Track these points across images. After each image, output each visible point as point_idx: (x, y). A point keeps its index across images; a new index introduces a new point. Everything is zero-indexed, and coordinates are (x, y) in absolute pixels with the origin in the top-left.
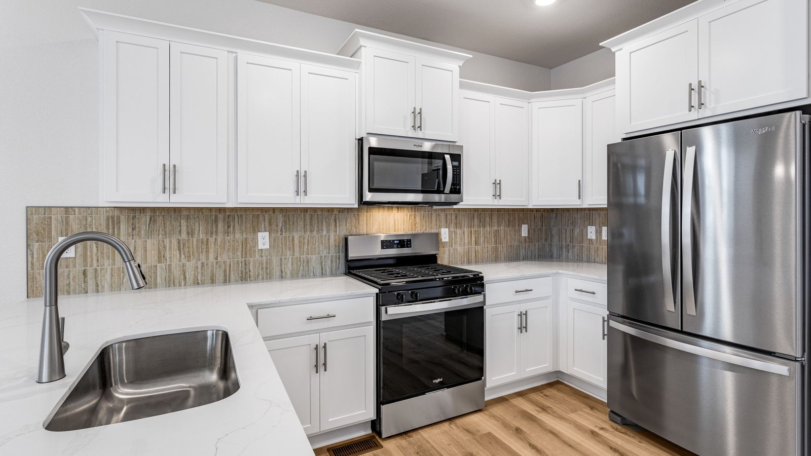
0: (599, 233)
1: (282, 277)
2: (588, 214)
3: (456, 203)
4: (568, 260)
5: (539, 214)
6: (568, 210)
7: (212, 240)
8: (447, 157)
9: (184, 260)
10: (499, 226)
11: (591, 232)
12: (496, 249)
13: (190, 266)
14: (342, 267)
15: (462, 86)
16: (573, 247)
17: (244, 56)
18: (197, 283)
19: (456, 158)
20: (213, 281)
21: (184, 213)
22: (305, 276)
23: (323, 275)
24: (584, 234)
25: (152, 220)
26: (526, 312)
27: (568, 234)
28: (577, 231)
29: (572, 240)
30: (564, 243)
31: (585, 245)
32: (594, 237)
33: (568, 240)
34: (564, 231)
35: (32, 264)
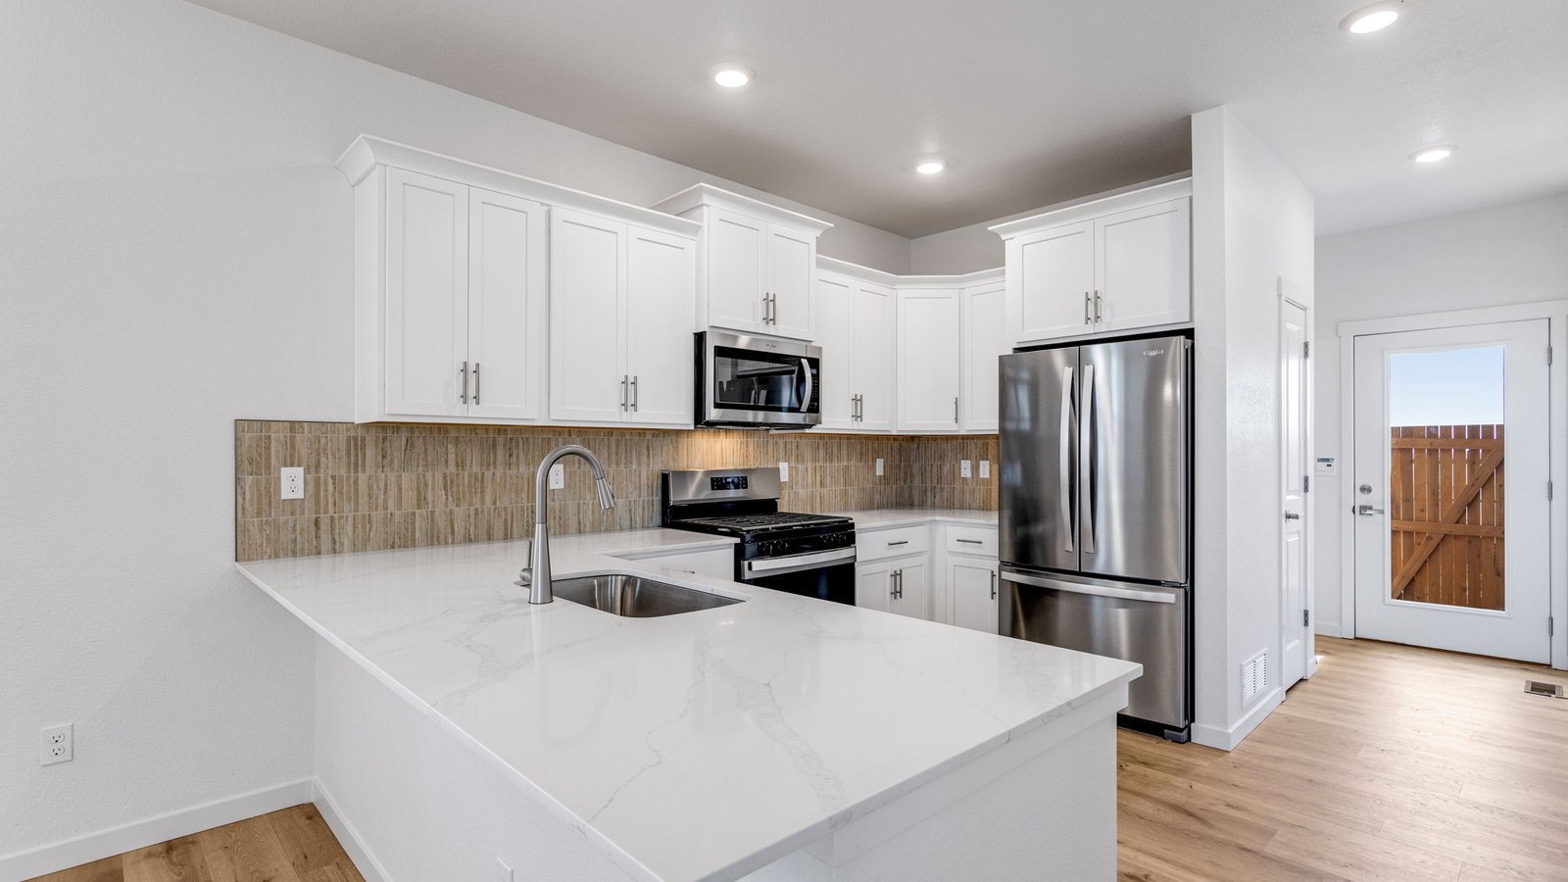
0: (975, 469)
1: (580, 532)
2: (962, 444)
3: (810, 426)
4: (934, 507)
5: (896, 444)
6: (934, 438)
7: (488, 474)
8: (805, 362)
9: (451, 505)
10: (849, 459)
11: (966, 468)
12: (845, 492)
13: (459, 513)
14: (657, 519)
15: (820, 264)
16: (942, 489)
17: (561, 211)
18: (469, 540)
19: (815, 363)
20: (490, 538)
21: (453, 434)
22: (609, 530)
23: (632, 528)
24: (955, 471)
25: (410, 444)
26: (901, 571)
27: (935, 472)
28: (946, 468)
29: (939, 481)
30: (929, 486)
31: (957, 485)
32: (969, 475)
33: (935, 481)
34: (928, 468)
35: (244, 509)
